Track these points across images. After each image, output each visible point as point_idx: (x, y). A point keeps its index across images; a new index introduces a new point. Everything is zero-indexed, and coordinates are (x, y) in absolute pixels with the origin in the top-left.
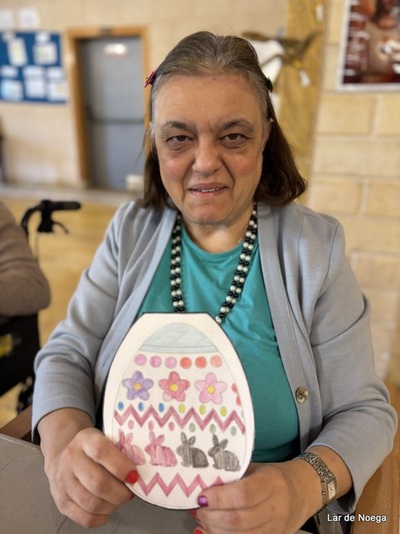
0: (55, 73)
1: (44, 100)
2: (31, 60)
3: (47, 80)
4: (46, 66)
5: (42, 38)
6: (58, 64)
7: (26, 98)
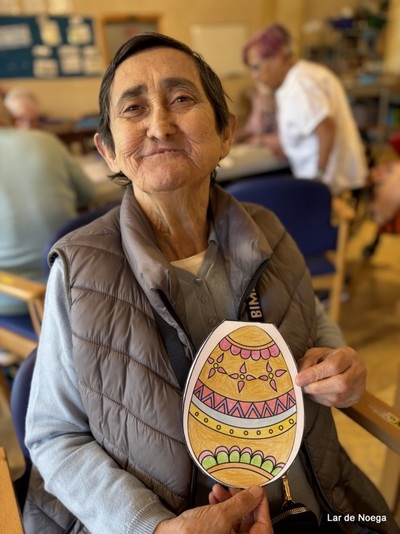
0: (89, 51)
1: (80, 75)
2: (64, 40)
3: (82, 56)
4: (82, 46)
5: (76, 21)
6: (92, 43)
7: (61, 74)
